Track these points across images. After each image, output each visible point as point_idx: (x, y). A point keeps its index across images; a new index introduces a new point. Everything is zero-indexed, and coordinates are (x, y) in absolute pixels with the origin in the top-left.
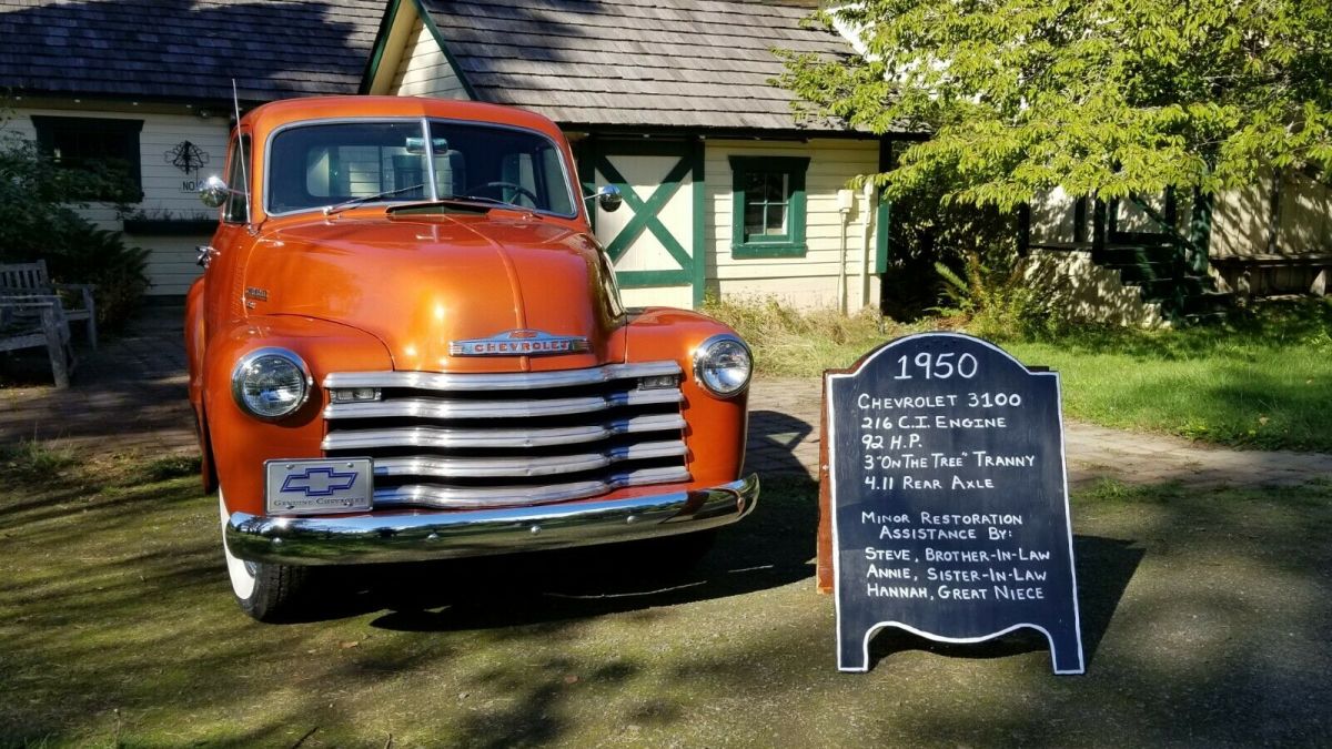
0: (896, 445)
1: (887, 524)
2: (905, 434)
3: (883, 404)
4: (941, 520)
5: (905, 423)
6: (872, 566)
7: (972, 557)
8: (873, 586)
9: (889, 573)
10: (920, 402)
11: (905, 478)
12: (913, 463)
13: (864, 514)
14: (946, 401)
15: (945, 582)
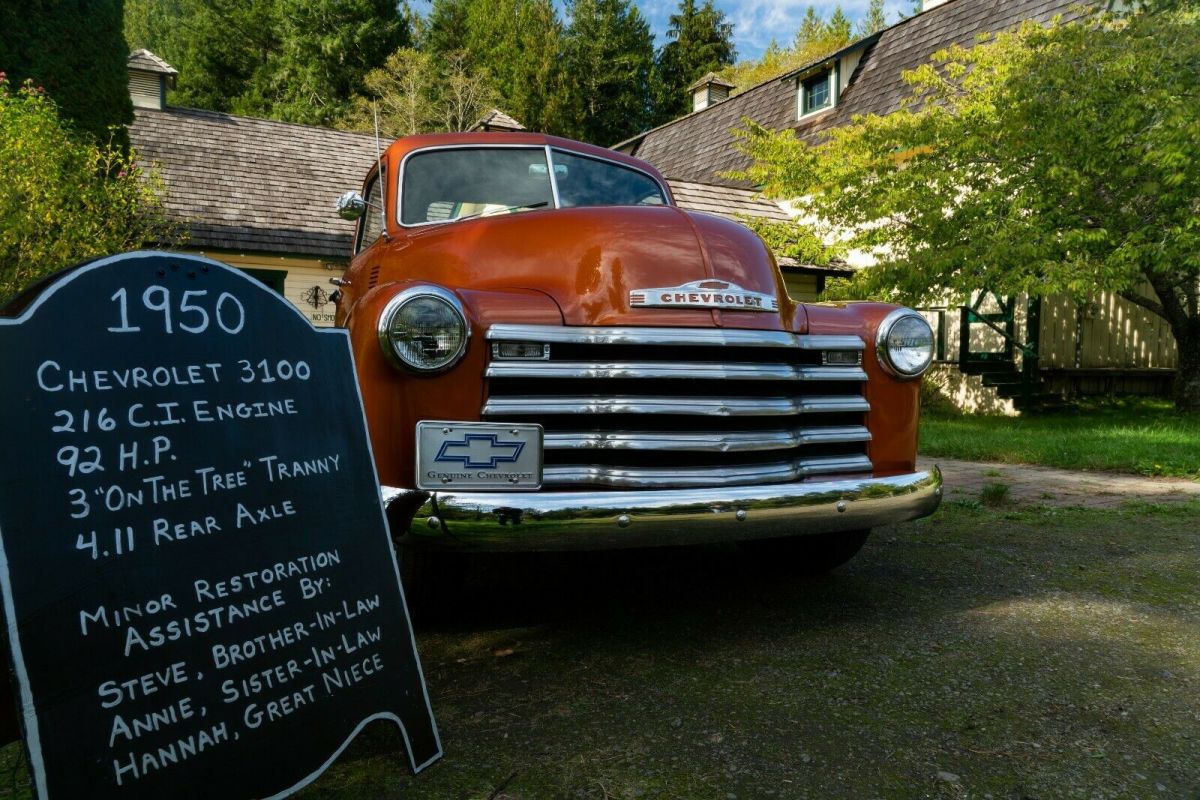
0: (128, 461)
1: (135, 621)
2: (145, 439)
3: (90, 380)
4: (229, 587)
5: (138, 417)
6: (118, 720)
7: (282, 638)
8: (124, 762)
9: (153, 721)
10: (161, 377)
11: (156, 522)
12: (165, 491)
13: (83, 615)
14: (205, 373)
15: (253, 698)
